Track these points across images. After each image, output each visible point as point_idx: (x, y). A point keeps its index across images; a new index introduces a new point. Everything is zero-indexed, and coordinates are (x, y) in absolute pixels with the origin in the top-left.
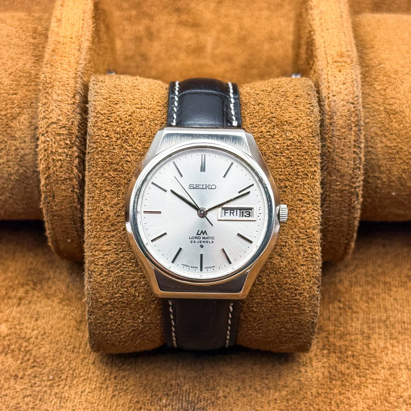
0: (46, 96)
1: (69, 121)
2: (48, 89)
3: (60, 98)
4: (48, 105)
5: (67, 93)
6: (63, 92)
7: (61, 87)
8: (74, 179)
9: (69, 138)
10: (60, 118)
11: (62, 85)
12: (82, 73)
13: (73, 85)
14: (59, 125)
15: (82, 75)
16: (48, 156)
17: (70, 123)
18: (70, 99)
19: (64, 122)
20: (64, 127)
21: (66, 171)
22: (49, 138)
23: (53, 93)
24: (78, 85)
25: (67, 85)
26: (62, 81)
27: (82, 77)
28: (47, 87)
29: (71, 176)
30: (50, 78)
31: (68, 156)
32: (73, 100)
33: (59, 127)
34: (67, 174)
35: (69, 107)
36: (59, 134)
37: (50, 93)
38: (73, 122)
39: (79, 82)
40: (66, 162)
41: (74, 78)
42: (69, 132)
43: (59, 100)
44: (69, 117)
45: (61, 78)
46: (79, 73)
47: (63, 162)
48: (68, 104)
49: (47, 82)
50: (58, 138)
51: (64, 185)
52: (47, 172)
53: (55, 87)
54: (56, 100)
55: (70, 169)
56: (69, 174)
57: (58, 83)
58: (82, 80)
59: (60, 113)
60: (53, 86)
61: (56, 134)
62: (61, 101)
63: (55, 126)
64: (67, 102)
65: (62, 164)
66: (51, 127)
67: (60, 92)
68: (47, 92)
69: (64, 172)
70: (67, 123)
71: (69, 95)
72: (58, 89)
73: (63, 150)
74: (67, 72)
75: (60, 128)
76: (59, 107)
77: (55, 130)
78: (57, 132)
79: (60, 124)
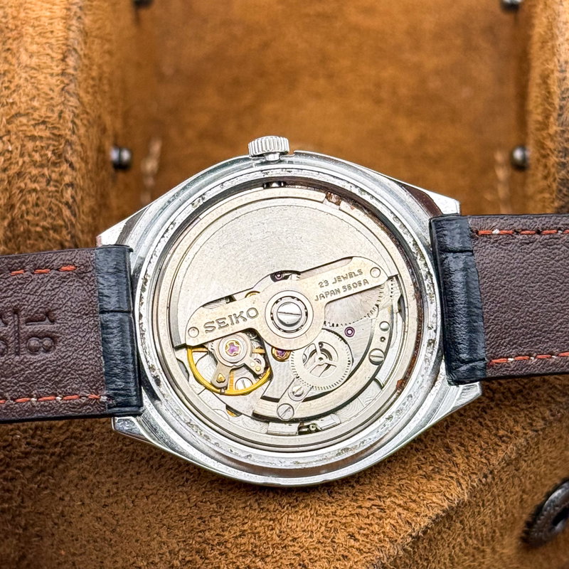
0: (6, 58)
1: (52, 111)
2: (10, 41)
3: (34, 61)
4: (10, 76)
5: (49, 51)
6: (42, 50)
7: (37, 39)
8: (64, 230)
9: (54, 146)
10: (36, 104)
11: (40, 33)
12: (81, 8)
13: (61, 34)
14: (34, 119)
15: (79, 13)
16: (9, 183)
17: (56, 115)
18: (55, 63)
19: (43, 112)
20: (44, 122)
21: (47, 213)
22: (12, 144)
23: (21, 50)
24: (72, 35)
25: (49, 35)
26: (39, 26)
27: (80, 18)
28: (9, 38)
29: (55, 223)
30: (14, 18)
31: (52, 183)
32: (62, 66)
33: (33, 122)
34: (49, 220)
35: (53, 81)
36: (33, 138)
37: (15, 51)
38: (61, 112)
39: (73, 28)
40: (46, 194)
41: (63, 18)
42: (53, 134)
43: (33, 65)
44: (54, 102)
45: (36, 19)
46: (75, 8)
47: (40, 194)
48: (52, 75)
49: (7, 28)
50: (30, 145)
51: (44, 240)
52: (9, 215)
53: (25, 39)
54: (26, 66)
55: (55, 208)
56: (54, 219)
57: (31, 30)
58: (80, 23)
59: (34, 92)
60: (21, 35)
61: (26, 136)
62: (38, 68)
63: (24, 120)
64: (49, 71)
65: (38, 199)
66: (17, 122)
67: (34, 48)
68: (9, 49)
69: (42, 215)
70: (49, 114)
71: (54, 55)
72: (32, 43)
73: (40, 170)
74: (49, 6)
75: (34, 126)
76: (33, 80)
77: (24, 128)
78: (29, 134)
79: (36, 115)
